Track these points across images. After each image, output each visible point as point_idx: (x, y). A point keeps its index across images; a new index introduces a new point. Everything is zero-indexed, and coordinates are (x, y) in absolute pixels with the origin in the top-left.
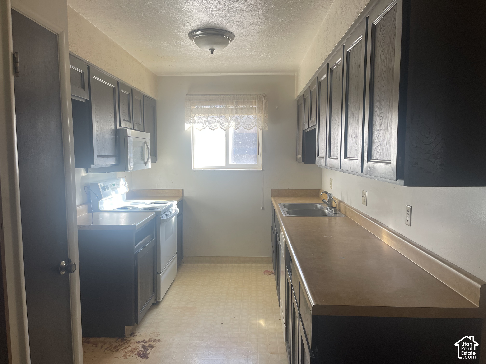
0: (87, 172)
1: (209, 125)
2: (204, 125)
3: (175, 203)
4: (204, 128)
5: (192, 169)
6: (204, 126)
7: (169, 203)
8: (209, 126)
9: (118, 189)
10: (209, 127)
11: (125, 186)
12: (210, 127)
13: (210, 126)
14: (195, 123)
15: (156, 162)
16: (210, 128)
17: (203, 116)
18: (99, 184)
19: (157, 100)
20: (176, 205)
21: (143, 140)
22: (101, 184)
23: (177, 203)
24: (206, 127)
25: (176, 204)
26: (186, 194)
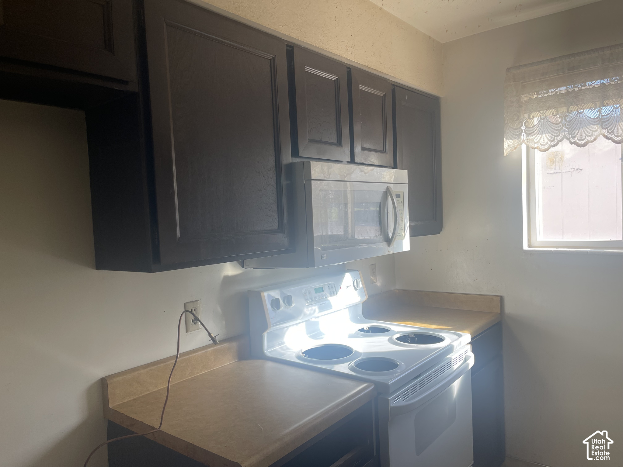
0: (243, 267)
1: (569, 134)
2: (555, 136)
3: (467, 337)
4: (553, 143)
5: (526, 247)
6: (554, 140)
7: (448, 338)
8: (569, 136)
9: (332, 300)
10: (568, 139)
11: (356, 289)
12: (573, 140)
13: (573, 137)
14: (530, 133)
15: (441, 232)
16: (571, 143)
17: (553, 114)
18: (265, 295)
19: (441, 96)
20: (469, 343)
21: (383, 188)
22: (268, 295)
23: (472, 339)
24: (561, 140)
25: (470, 340)
26: (509, 309)
